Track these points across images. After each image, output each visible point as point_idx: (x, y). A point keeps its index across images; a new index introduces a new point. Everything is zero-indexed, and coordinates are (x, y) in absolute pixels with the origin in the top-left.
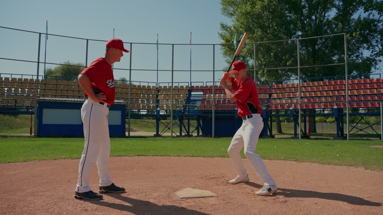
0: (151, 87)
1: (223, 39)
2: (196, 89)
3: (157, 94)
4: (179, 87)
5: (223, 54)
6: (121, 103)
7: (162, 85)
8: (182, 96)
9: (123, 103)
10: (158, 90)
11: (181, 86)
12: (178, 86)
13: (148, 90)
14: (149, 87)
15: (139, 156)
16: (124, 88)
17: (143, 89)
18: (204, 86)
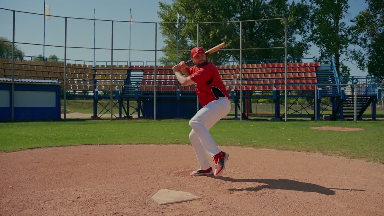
0: (88, 66)
1: (163, 18)
2: (135, 69)
3: (94, 74)
4: (118, 67)
5: (162, 34)
6: (55, 83)
7: (100, 64)
8: (122, 76)
9: (58, 83)
10: (95, 69)
11: (119, 66)
12: (116, 65)
13: (85, 69)
14: (85, 66)
15: (86, 146)
16: (57, 67)
17: (80, 68)
18: (144, 66)
